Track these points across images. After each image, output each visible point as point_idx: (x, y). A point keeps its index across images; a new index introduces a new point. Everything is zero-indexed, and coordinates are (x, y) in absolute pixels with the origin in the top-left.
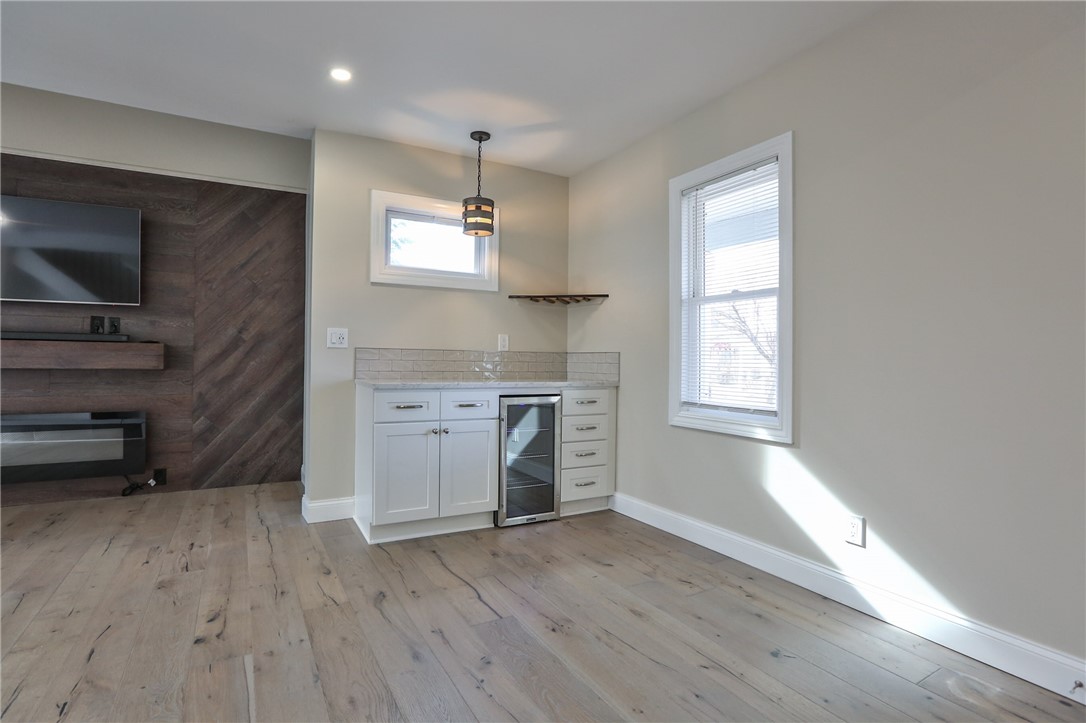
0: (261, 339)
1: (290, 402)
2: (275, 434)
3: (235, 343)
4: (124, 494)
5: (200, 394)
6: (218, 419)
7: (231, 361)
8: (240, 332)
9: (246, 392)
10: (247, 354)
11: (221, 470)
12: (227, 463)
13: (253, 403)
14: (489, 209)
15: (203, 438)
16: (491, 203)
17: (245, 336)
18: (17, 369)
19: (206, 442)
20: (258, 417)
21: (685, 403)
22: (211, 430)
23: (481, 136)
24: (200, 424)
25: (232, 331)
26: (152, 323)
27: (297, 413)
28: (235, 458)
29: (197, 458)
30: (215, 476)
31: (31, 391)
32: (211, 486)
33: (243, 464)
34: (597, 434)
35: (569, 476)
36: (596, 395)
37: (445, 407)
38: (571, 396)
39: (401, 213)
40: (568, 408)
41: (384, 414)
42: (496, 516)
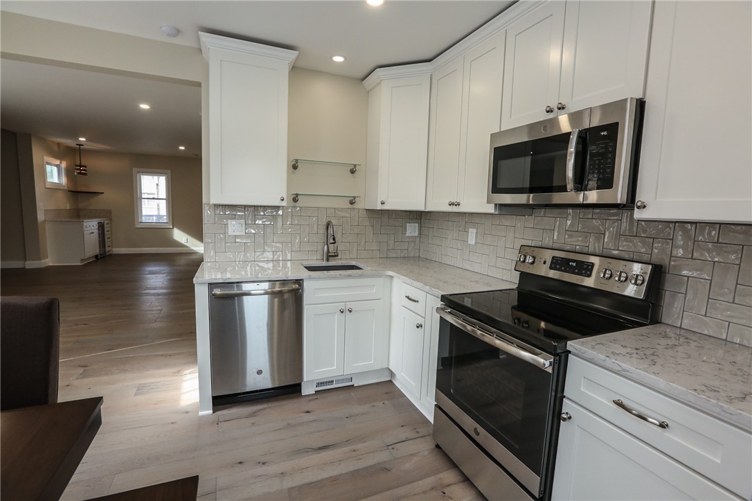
21: (140, 222)
23: (80, 145)
34: (109, 232)
35: (107, 244)
36: (108, 222)
37: (91, 226)
38: (106, 222)
39: (48, 163)
40: (106, 226)
41: (85, 229)
42: (96, 256)
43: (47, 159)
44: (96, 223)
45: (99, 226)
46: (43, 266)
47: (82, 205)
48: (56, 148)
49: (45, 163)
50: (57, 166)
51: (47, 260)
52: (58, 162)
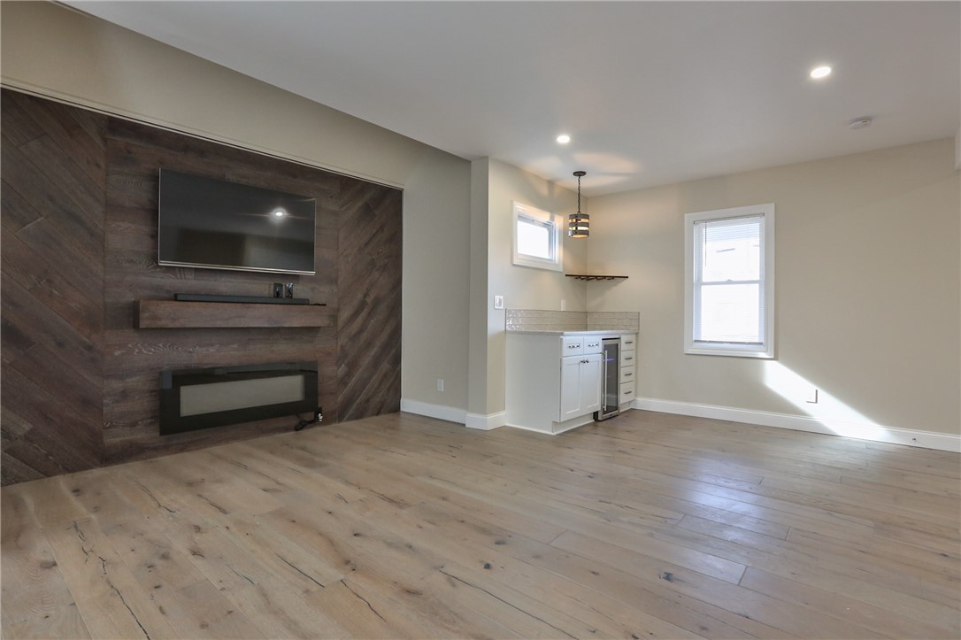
0: (377, 302)
1: (393, 351)
2: (385, 376)
3: (363, 304)
4: (297, 429)
5: (342, 346)
6: (352, 366)
7: (359, 320)
8: (365, 297)
9: (369, 344)
10: (369, 314)
11: (354, 406)
12: (358, 401)
13: (373, 352)
14: (586, 221)
15: (343, 382)
16: (587, 217)
17: (369, 300)
18: (243, 328)
19: (345, 384)
20: (376, 363)
21: (695, 341)
22: (349, 375)
23: (580, 174)
24: (342, 370)
25: (360, 296)
26: (313, 289)
27: (397, 360)
28: (362, 397)
29: (340, 398)
30: (351, 411)
31: (236, 346)
32: (349, 419)
33: (368, 401)
34: (632, 362)
35: (623, 388)
36: (632, 338)
37: (585, 346)
38: (624, 339)
39: (522, 218)
40: (623, 346)
41: (566, 351)
42: (595, 415)
43: (521, 207)
44: (598, 339)
45: (606, 347)
46: (490, 427)
47: (592, 305)
48: (544, 190)
49: (515, 216)
50: (546, 225)
51: (502, 414)
52: (545, 217)
